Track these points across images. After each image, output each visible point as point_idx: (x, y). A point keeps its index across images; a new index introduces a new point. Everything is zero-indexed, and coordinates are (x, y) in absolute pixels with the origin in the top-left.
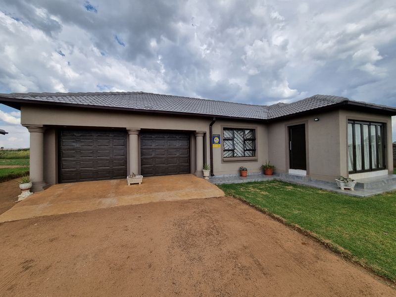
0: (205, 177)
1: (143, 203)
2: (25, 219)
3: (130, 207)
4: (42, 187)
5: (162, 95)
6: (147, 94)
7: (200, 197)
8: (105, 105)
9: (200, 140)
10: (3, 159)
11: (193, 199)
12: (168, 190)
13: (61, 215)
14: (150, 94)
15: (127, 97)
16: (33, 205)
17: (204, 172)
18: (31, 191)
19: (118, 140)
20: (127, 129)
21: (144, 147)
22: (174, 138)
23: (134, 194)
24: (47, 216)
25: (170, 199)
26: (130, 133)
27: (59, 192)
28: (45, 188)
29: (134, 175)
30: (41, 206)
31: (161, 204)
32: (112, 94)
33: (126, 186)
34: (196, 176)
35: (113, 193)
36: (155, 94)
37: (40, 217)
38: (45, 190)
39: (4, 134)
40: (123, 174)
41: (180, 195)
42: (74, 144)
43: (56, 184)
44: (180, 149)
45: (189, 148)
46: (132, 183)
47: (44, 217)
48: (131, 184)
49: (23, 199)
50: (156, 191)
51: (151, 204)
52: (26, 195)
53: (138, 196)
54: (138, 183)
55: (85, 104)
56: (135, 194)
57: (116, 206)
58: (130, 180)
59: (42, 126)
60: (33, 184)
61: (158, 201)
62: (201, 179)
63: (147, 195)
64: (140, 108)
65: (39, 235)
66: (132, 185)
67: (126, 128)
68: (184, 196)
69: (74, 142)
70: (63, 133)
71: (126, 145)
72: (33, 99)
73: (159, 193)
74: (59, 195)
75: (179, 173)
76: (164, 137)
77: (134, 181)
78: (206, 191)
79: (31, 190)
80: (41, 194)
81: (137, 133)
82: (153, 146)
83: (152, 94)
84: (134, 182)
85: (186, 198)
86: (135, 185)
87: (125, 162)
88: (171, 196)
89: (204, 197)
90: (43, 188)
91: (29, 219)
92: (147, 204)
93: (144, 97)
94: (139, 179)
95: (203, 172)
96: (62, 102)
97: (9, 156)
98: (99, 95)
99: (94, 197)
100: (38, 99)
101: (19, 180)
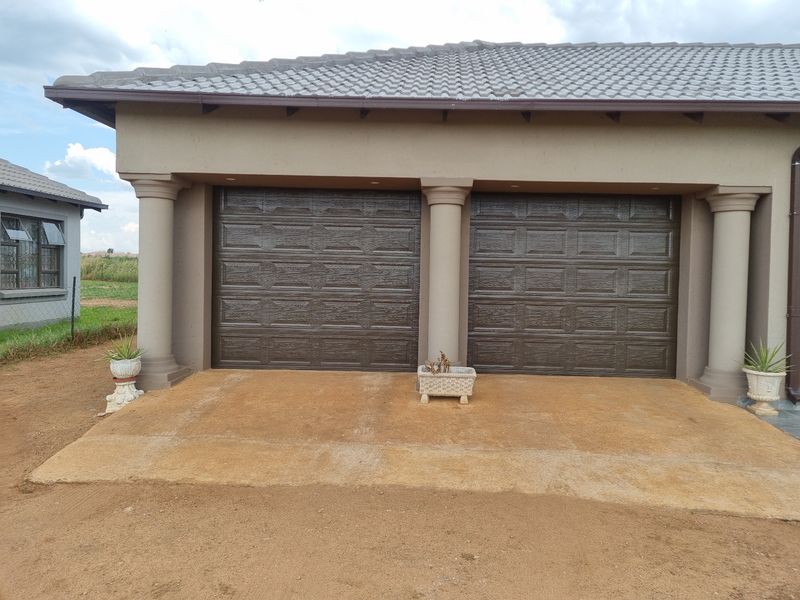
0: (754, 402)
1: (477, 486)
2: (107, 483)
3: (428, 499)
4: (166, 375)
5: (555, 47)
6: (497, 47)
7: (751, 509)
8: (351, 94)
9: (733, 227)
10: (106, 280)
11: (710, 512)
12: (583, 444)
13: (204, 485)
14: (508, 46)
15: (426, 65)
16: (134, 434)
17: (753, 382)
18: (138, 387)
19: (393, 225)
20: (424, 184)
21: (481, 257)
22: (606, 218)
23: (442, 442)
24: (164, 483)
25: (594, 491)
26: (432, 198)
27: (209, 399)
28: (175, 379)
29: (445, 364)
30: (156, 441)
31: (557, 505)
32: (377, 58)
33: (413, 404)
34: (706, 391)
35: (368, 424)
36: (527, 47)
37: (146, 482)
38: (173, 384)
39: (99, 210)
40: (404, 355)
41: (640, 478)
42: (256, 240)
43: (205, 369)
44: (631, 266)
45: (675, 265)
46: (436, 392)
47: (155, 483)
48: (432, 398)
49: (117, 409)
50: (529, 444)
51: (512, 501)
52: (123, 396)
53: (456, 452)
54: (457, 398)
55: (288, 93)
56: (448, 441)
57: (379, 482)
58: (428, 382)
59: (169, 178)
60: (145, 362)
61: (541, 491)
62: (733, 413)
63: (495, 456)
64: (476, 96)
65: (127, 558)
66: (436, 404)
67: (418, 181)
68: (659, 484)
69: (256, 233)
70: (226, 200)
71: (416, 247)
72: (145, 87)
73: (543, 454)
74: (209, 410)
75: (620, 372)
76: (562, 217)
77: (445, 385)
78: (774, 475)
79: (139, 380)
80: (162, 397)
81: (459, 198)
82: (518, 252)
83: (517, 47)
84: (443, 392)
85: (673, 500)
86: (445, 405)
87: (412, 313)
88: (598, 479)
89: (772, 512)
90: (170, 378)
91: (115, 483)
92: (496, 496)
93: (485, 57)
94: (462, 380)
95: (743, 378)
96: (220, 91)
97: (120, 273)
98: (333, 64)
99: (308, 431)
100: (159, 86)
101: (111, 348)
